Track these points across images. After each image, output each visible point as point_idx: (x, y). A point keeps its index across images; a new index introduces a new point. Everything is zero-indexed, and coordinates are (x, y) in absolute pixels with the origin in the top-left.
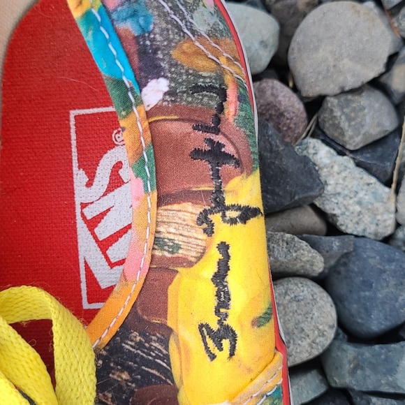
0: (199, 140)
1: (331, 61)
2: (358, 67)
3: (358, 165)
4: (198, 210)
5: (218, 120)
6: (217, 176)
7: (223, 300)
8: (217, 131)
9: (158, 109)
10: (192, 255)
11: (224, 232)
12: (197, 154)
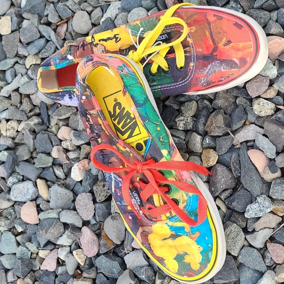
0: (81, 49)
1: (84, 23)
2: (85, 17)
3: (106, 12)
4: (94, 47)
5: (77, 46)
6: (87, 45)
7: (109, 39)
8: (79, 46)
9: (74, 57)
10: (103, 47)
11: (97, 41)
12: (84, 50)
